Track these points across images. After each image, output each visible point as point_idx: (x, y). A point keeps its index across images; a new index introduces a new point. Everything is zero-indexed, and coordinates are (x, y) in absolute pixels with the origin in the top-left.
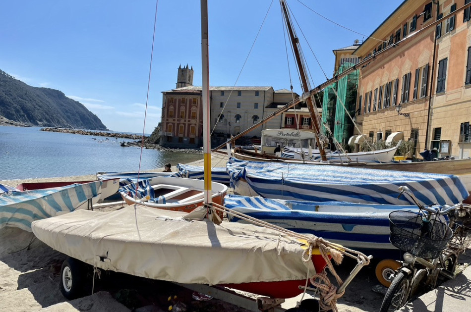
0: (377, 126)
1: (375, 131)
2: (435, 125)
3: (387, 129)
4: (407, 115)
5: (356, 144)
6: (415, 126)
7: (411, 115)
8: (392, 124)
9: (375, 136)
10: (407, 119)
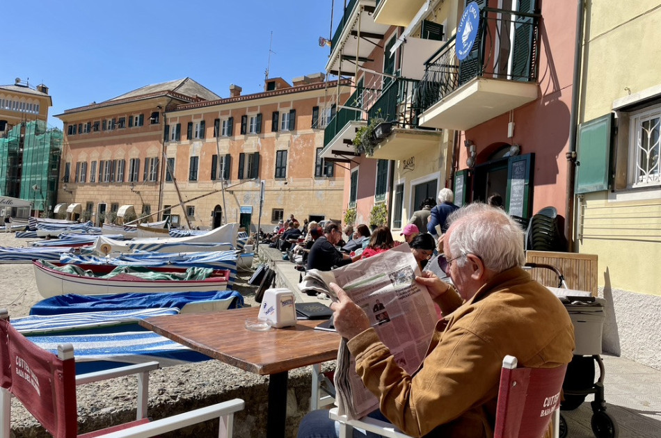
0: (98, 197)
1: (95, 201)
2: (165, 203)
3: (112, 201)
4: (138, 193)
5: (69, 213)
6: (146, 202)
7: (141, 193)
8: (120, 197)
9: (96, 209)
10: (138, 196)
